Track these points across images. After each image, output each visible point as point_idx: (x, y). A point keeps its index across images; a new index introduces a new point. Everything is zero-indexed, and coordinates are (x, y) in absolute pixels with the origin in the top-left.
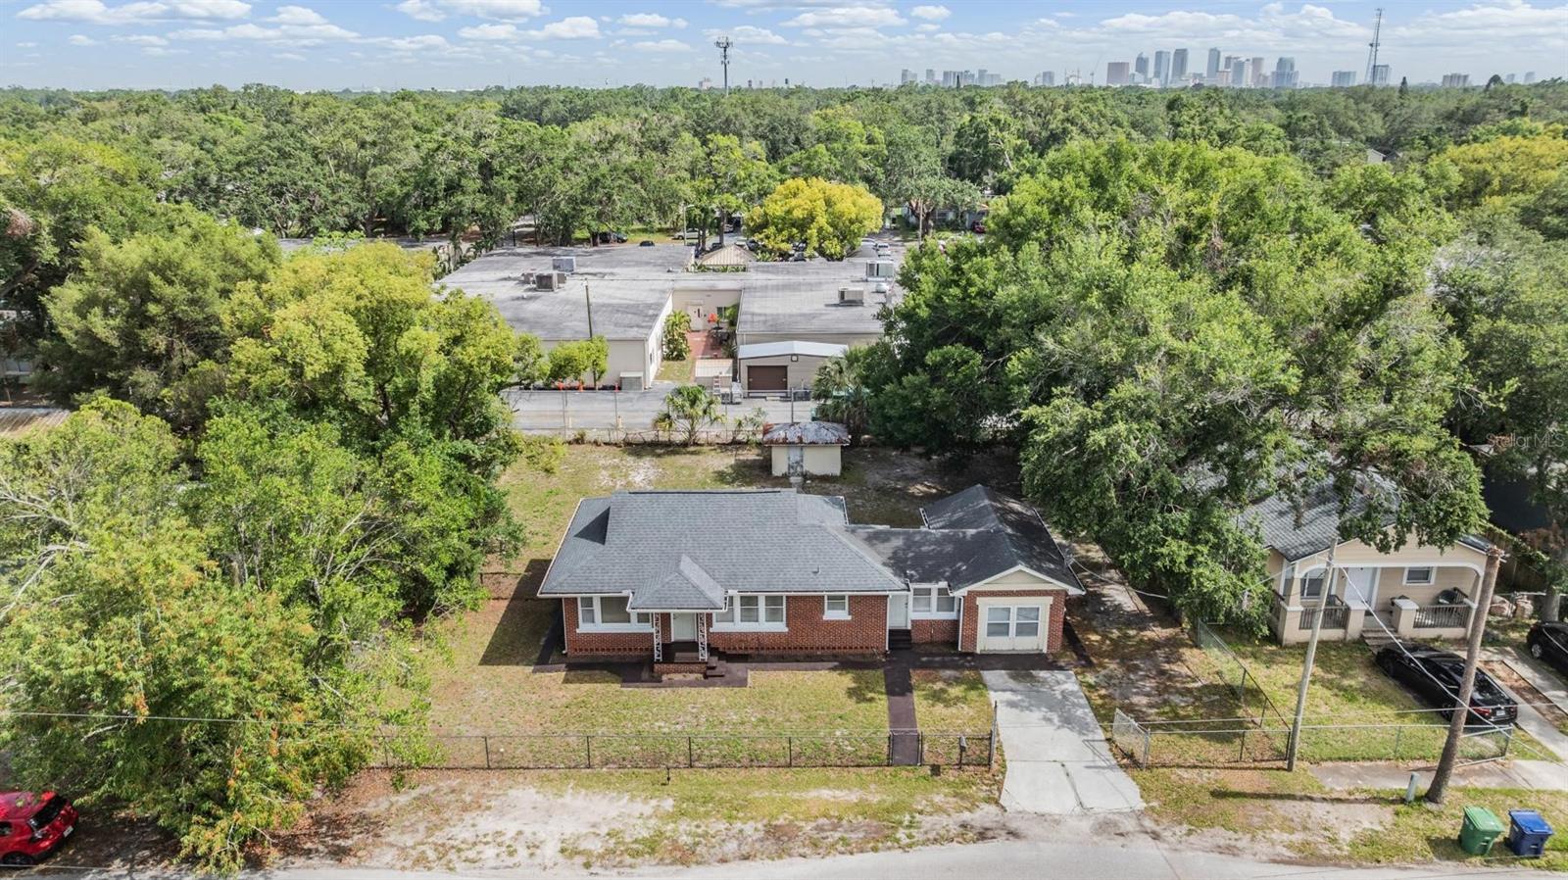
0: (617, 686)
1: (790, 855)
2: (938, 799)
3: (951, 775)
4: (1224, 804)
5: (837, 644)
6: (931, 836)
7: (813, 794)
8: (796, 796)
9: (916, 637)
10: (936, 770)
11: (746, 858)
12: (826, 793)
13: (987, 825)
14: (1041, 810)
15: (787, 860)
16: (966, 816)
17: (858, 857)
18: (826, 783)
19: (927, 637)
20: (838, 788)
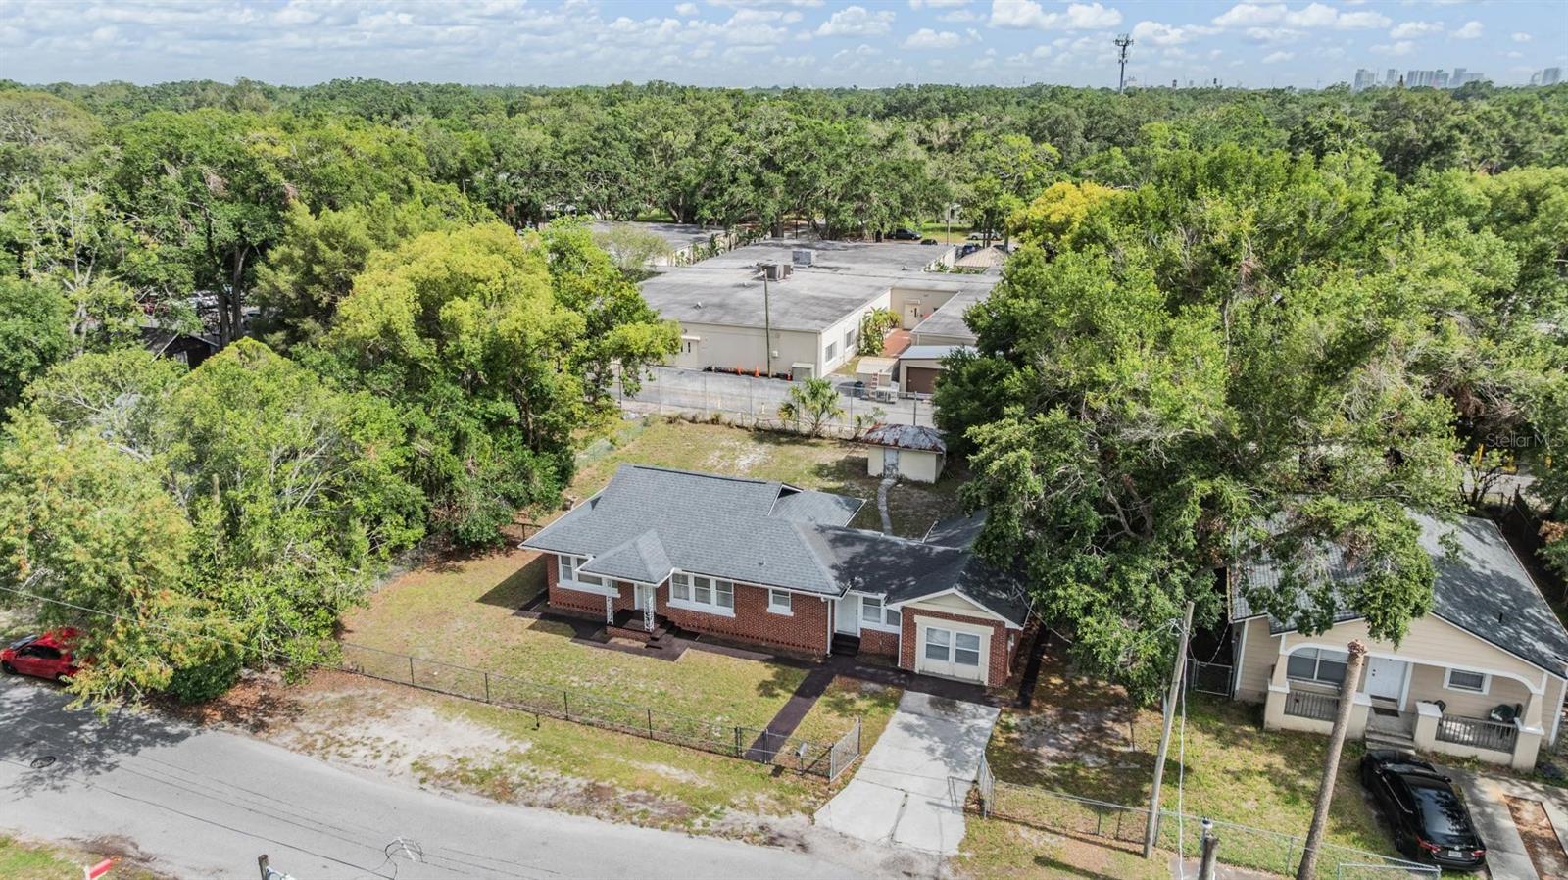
0: (568, 640)
1: (588, 814)
2: (759, 797)
3: (787, 780)
4: (1042, 871)
5: (780, 639)
6: (727, 828)
7: (652, 766)
8: (636, 765)
9: (863, 646)
10: (778, 771)
11: (550, 807)
12: (663, 769)
13: (785, 833)
14: (846, 831)
15: (584, 817)
16: (773, 820)
17: (646, 830)
18: (668, 761)
19: (876, 648)
20: (677, 767)
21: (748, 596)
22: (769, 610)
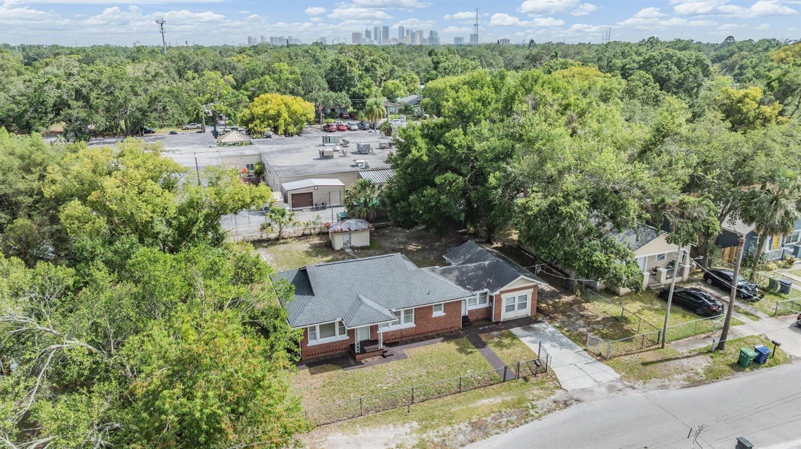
0: (341, 371)
1: (492, 435)
2: (535, 392)
3: (533, 380)
4: (649, 368)
5: (439, 329)
6: (545, 410)
7: (479, 403)
8: (472, 406)
9: (471, 318)
10: (526, 379)
11: (472, 441)
12: (485, 401)
13: (564, 399)
14: (583, 387)
15: (491, 438)
16: (553, 397)
17: (521, 428)
18: (481, 396)
20: (489, 397)
21: (422, 313)
22: (433, 316)
